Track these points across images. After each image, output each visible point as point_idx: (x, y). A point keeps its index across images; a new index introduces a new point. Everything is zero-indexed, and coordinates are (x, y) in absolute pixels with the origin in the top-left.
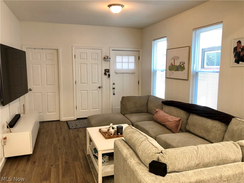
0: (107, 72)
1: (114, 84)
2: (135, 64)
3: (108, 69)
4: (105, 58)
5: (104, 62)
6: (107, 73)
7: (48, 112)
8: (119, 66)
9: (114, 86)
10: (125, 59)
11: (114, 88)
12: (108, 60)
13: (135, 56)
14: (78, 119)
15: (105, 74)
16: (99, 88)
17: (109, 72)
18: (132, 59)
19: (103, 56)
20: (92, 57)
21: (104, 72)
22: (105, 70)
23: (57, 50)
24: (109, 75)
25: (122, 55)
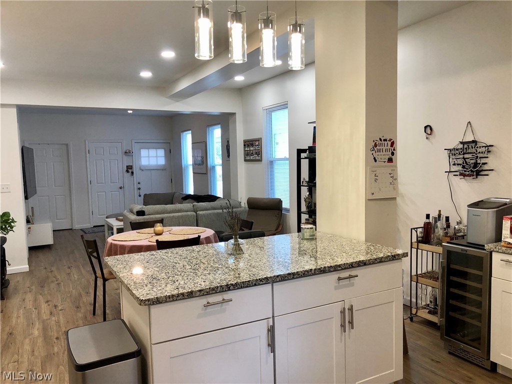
0: (129, 169)
1: (139, 183)
2: (165, 158)
3: (130, 165)
4: (126, 152)
5: (125, 157)
6: (130, 171)
7: (57, 219)
8: (144, 162)
9: (139, 186)
10: (153, 152)
11: (139, 189)
12: (130, 154)
13: (164, 149)
14: (94, 227)
15: (127, 171)
16: (121, 188)
17: (131, 169)
18: (161, 152)
19: (124, 151)
20: (109, 152)
21: (126, 169)
22: (127, 166)
23: (67, 145)
24: (132, 173)
25: (148, 148)
